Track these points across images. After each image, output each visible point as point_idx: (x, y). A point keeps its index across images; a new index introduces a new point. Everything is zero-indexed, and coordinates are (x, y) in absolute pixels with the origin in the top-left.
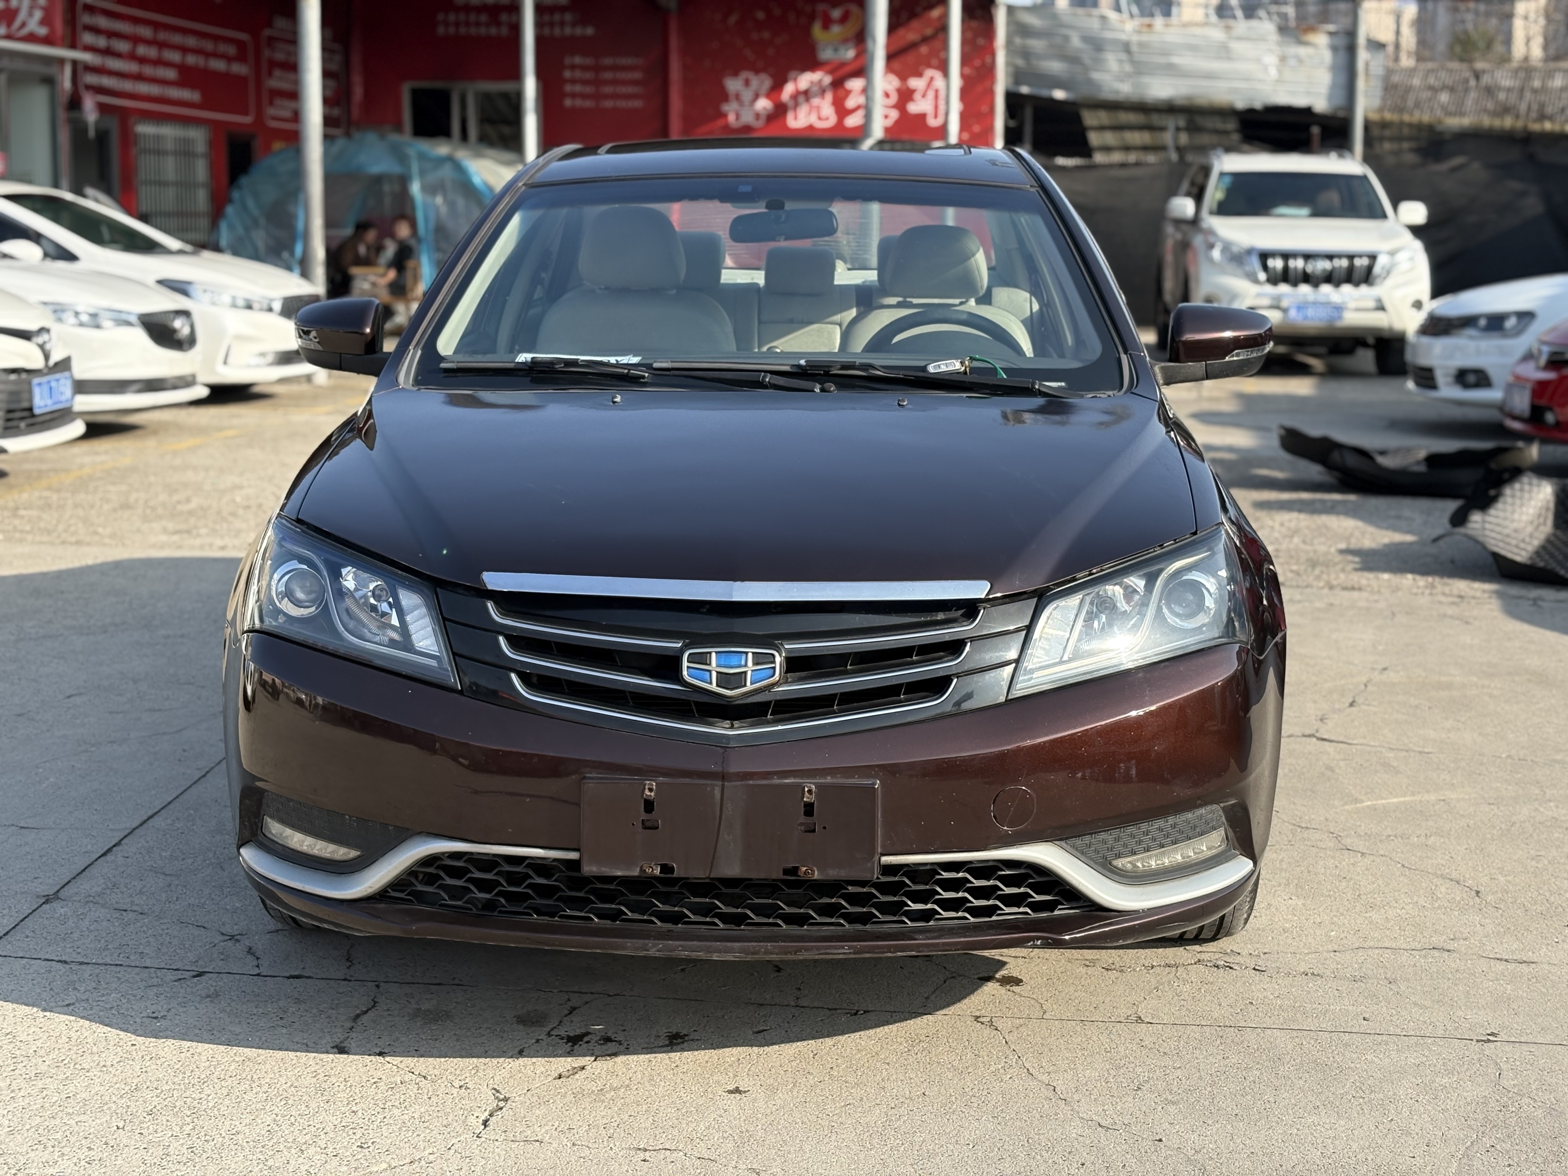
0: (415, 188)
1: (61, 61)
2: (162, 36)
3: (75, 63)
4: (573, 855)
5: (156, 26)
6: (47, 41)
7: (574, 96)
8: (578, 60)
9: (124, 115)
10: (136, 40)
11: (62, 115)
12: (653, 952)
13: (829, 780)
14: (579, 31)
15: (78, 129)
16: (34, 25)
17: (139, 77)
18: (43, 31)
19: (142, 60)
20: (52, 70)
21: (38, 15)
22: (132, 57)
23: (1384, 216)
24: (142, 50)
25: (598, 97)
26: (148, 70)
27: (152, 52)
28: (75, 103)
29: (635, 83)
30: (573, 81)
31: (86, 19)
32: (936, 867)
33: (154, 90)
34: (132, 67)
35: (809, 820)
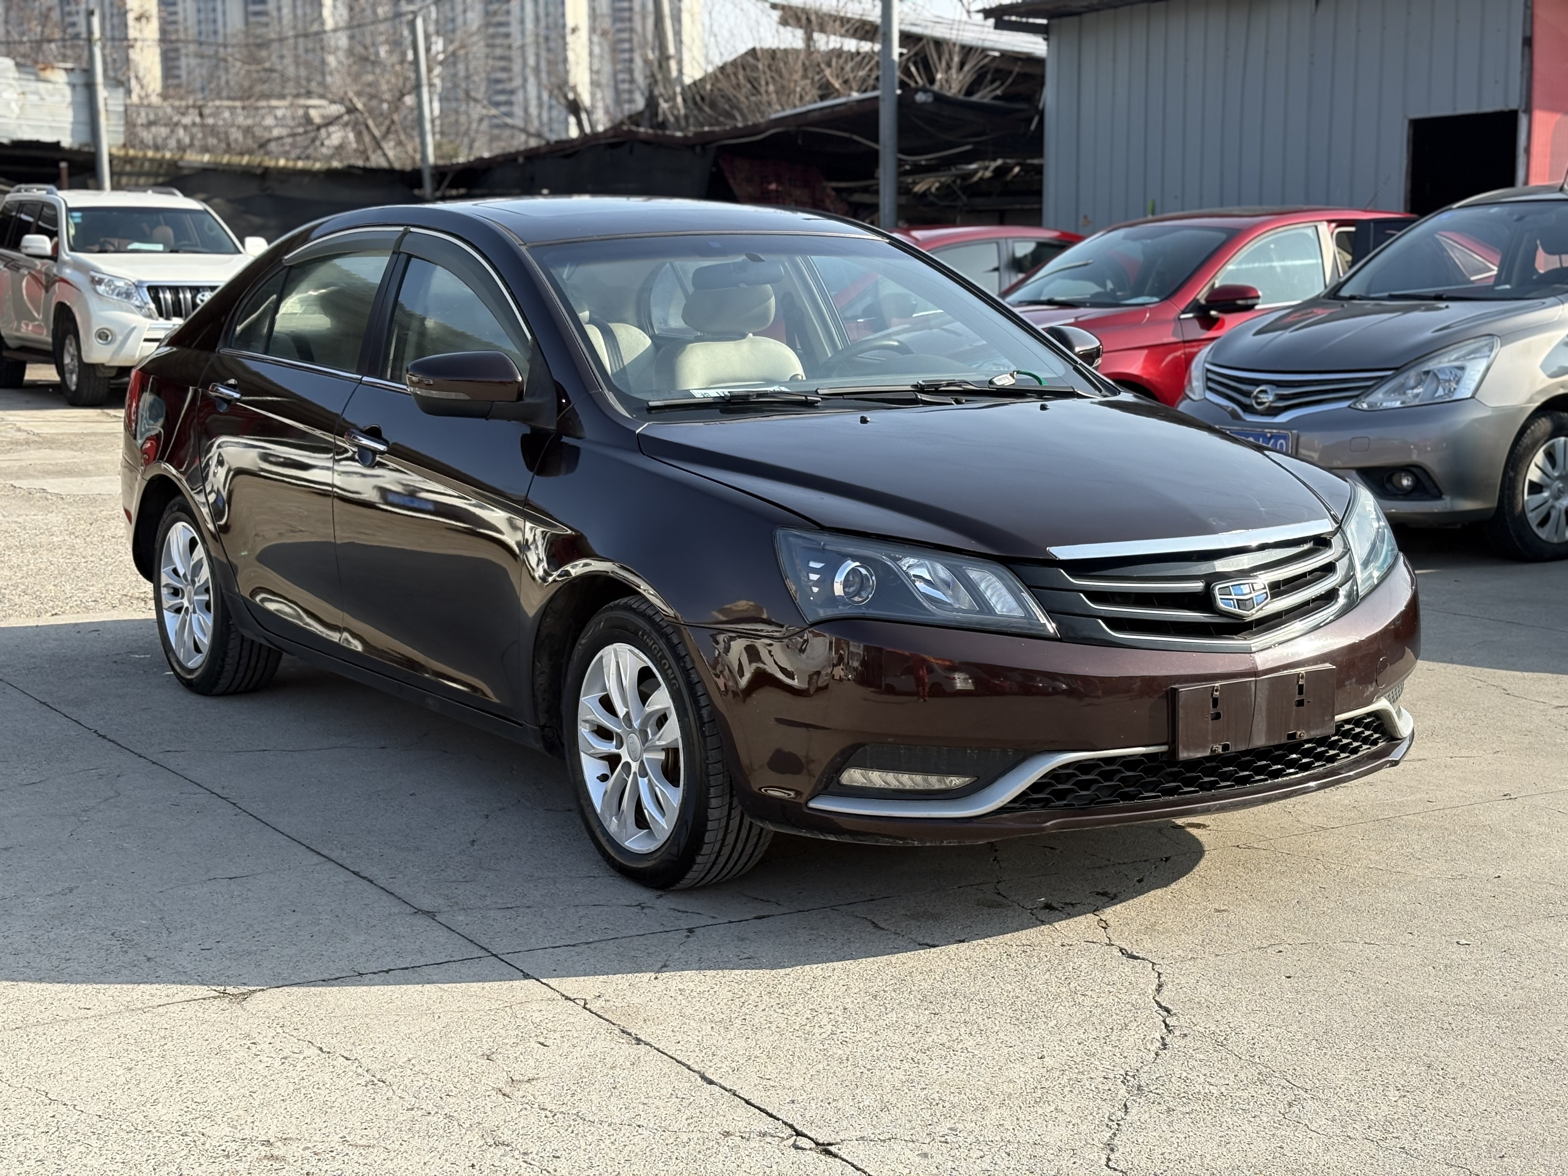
23: (240, 252)
35: (1301, 697)
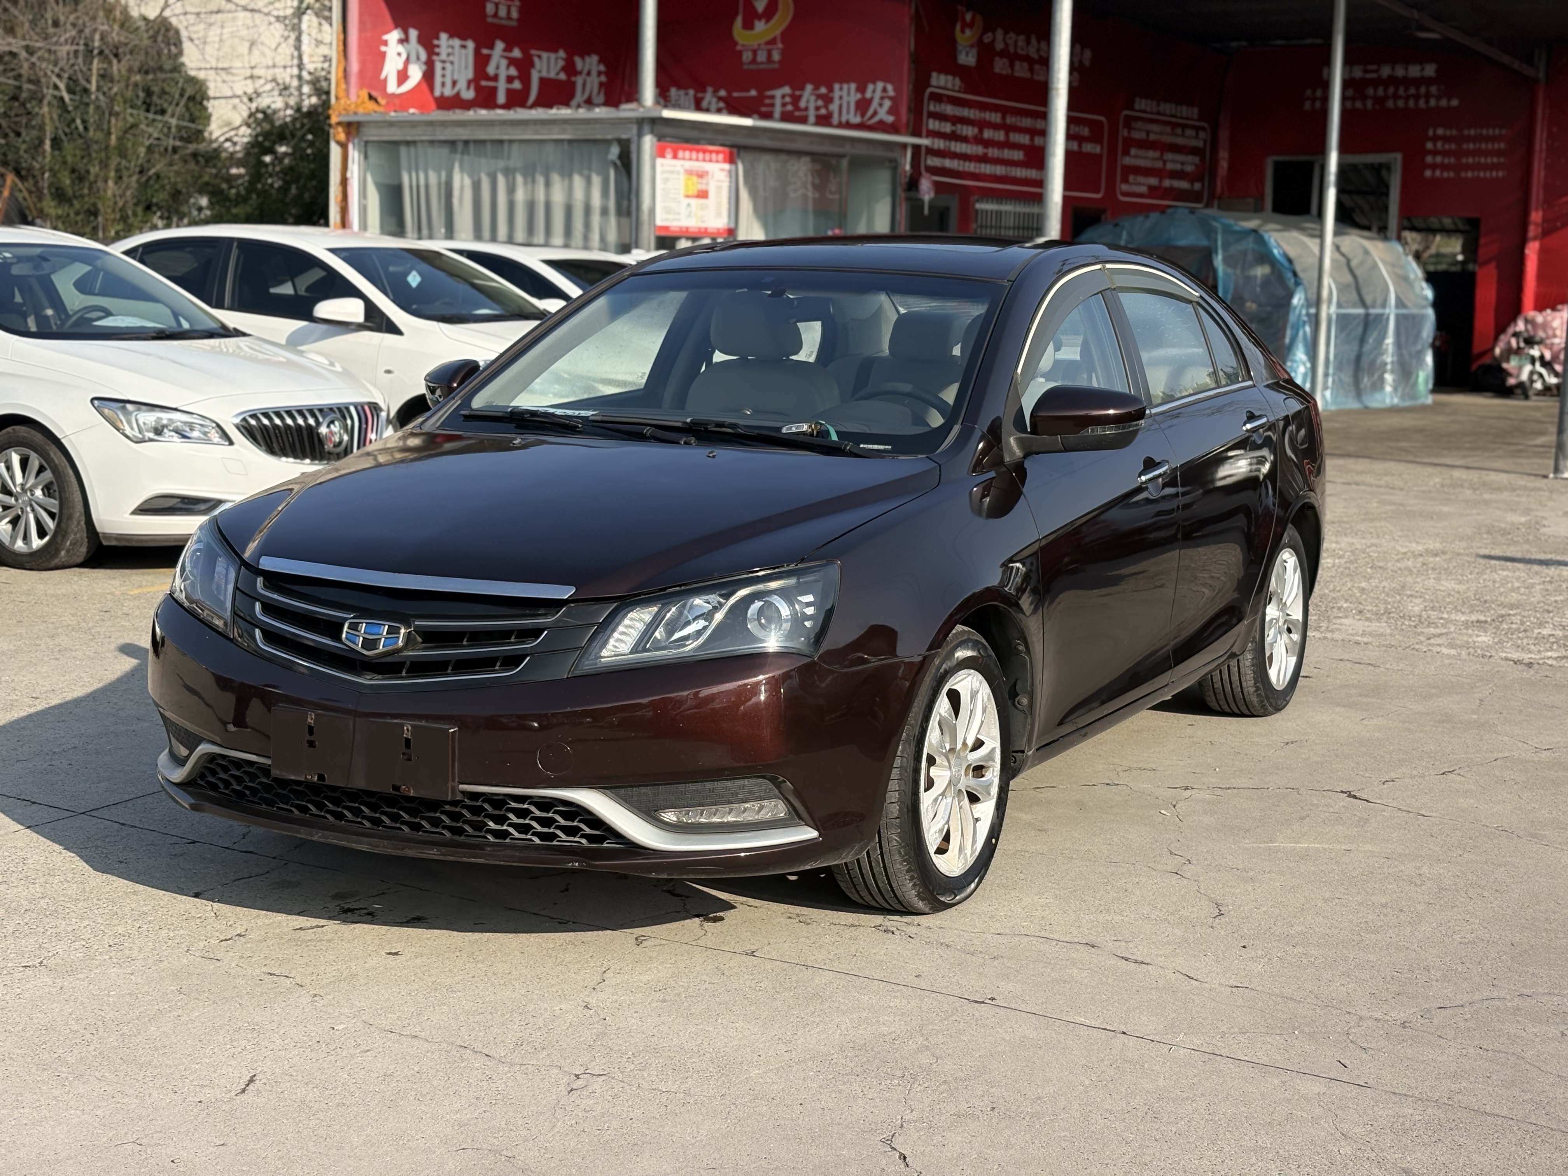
0: (1218, 261)
1: (904, 146)
2: (1010, 120)
3: (917, 148)
4: (268, 762)
5: (1005, 111)
6: (893, 129)
7: (1434, 167)
8: (1440, 131)
9: (965, 194)
10: (982, 125)
11: (901, 194)
12: (315, 838)
13: (423, 723)
14: (1443, 103)
15: (915, 206)
16: (883, 114)
17: (984, 159)
18: (890, 119)
19: (987, 143)
20: (896, 154)
21: (887, 104)
22: (978, 140)
24: (987, 134)
25: (1459, 168)
26: (993, 152)
27: (1000, 136)
28: (913, 184)
29: (1498, 153)
30: (1435, 153)
31: (933, 107)
32: (505, 798)
33: (999, 170)
34: (979, 150)
35: (407, 751)
